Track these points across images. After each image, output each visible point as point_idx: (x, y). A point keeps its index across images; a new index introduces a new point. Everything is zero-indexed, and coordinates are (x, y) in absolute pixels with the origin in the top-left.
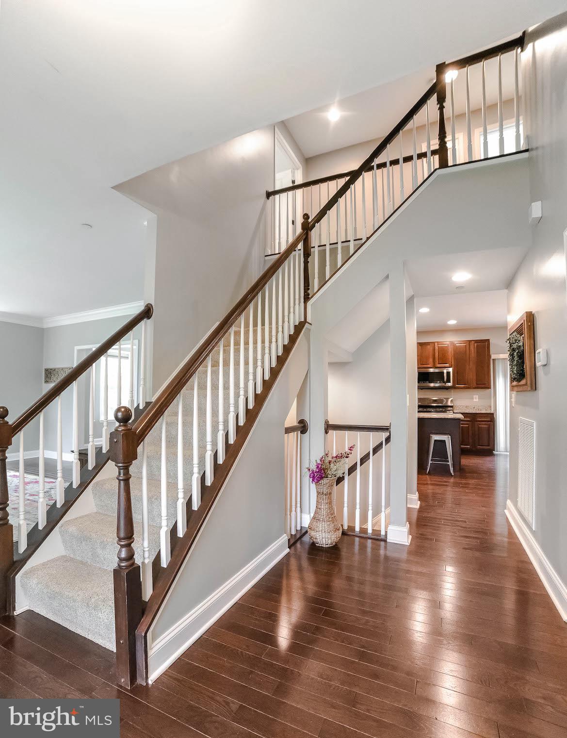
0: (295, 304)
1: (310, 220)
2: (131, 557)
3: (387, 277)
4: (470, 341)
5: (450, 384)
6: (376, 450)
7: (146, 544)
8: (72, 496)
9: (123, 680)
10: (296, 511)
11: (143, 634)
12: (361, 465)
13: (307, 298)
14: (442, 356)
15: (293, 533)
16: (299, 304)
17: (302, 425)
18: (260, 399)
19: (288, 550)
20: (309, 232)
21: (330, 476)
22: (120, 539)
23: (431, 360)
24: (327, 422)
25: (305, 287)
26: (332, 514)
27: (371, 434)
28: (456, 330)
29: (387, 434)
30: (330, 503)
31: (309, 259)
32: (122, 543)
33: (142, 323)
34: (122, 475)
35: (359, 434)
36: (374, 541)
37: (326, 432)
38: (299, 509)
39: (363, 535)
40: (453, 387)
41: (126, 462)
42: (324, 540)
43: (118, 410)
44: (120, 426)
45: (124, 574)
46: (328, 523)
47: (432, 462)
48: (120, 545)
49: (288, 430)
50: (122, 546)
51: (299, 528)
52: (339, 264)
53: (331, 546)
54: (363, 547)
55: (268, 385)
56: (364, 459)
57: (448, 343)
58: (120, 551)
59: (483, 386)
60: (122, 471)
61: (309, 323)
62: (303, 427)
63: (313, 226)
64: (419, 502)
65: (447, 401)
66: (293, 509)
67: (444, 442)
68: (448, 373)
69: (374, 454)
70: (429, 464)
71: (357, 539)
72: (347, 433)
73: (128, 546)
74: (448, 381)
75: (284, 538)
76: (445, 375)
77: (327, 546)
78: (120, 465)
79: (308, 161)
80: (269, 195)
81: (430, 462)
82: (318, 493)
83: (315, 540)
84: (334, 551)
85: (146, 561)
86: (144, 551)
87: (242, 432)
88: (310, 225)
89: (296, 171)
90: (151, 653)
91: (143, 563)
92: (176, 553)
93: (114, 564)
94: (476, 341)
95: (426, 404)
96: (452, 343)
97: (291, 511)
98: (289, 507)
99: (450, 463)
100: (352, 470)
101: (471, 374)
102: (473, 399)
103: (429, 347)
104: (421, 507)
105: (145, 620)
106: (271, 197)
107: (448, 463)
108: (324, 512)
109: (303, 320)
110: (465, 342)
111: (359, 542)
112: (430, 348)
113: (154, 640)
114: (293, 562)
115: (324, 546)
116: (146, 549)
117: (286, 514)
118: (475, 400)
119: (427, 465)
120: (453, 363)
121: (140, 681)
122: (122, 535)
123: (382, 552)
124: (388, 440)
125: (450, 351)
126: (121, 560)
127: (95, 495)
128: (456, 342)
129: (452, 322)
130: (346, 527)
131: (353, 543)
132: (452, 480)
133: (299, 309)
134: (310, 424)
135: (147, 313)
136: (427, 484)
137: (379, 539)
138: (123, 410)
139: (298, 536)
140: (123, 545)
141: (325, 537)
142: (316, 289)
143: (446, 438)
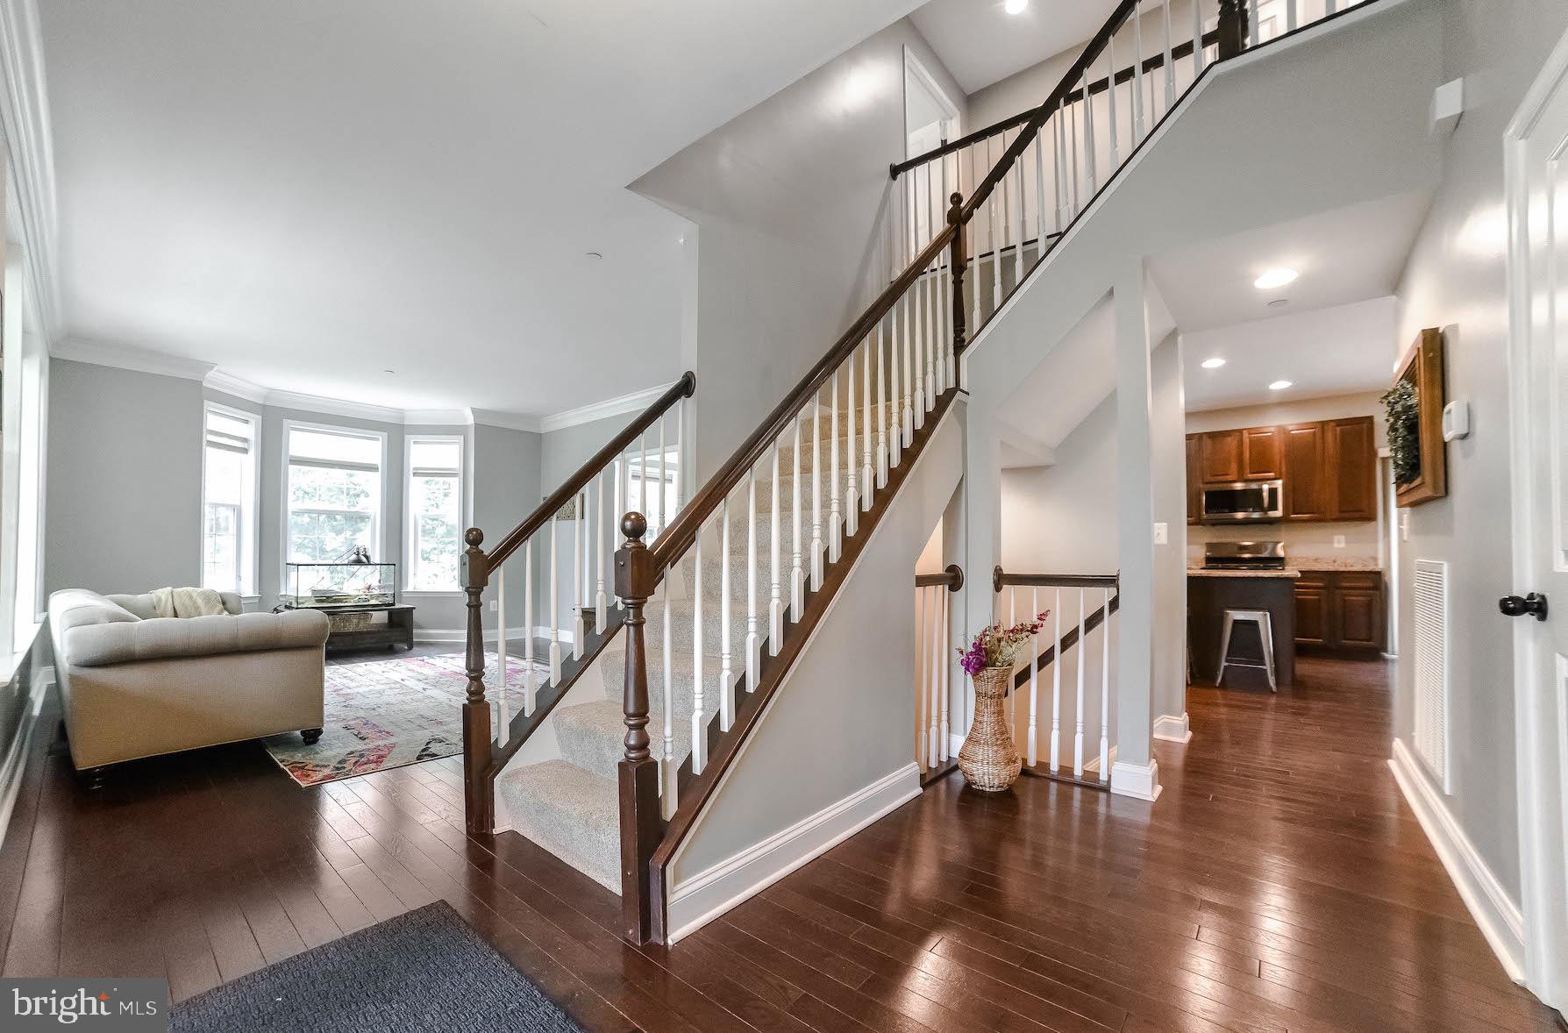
0: (935, 358)
1: (962, 205)
2: (643, 745)
3: (1111, 292)
4: (1323, 424)
5: (1279, 513)
6: (1093, 621)
7: (668, 731)
8: (573, 672)
9: (630, 932)
10: (939, 727)
11: (661, 867)
12: (1063, 650)
13: (960, 346)
14: (1260, 457)
15: (933, 764)
16: (945, 359)
17: (953, 574)
18: (868, 522)
19: (919, 790)
20: (962, 227)
21: (1000, 664)
22: (629, 716)
23: (1234, 466)
24: (998, 571)
25: (955, 326)
26: (1002, 733)
27: (1082, 591)
28: (1288, 402)
29: (1113, 591)
30: (1000, 713)
31: (963, 277)
32: (631, 722)
33: (679, 403)
34: (631, 617)
35: (1058, 592)
36: (1086, 790)
37: (998, 589)
38: (944, 725)
39: (1065, 777)
40: (1284, 520)
41: (637, 596)
42: (986, 777)
43: (627, 517)
44: (629, 541)
45: (633, 770)
46: (995, 748)
47: (1227, 664)
48: (629, 725)
49: (923, 581)
50: (631, 727)
51: (944, 759)
52: (1019, 278)
53: (999, 790)
54: (1065, 800)
55: (882, 498)
56: (1068, 641)
57: (1272, 429)
58: (628, 736)
59: (1357, 515)
60: (631, 611)
61: (963, 391)
62: (953, 578)
63: (970, 215)
64: (1190, 734)
65: (1274, 549)
66: (934, 722)
67: (1254, 624)
68: (1273, 492)
69: (1086, 632)
70: (1222, 668)
71: (1053, 785)
72: (1035, 590)
73: (640, 727)
74: (1273, 506)
75: (912, 769)
76: (1265, 494)
77: (992, 790)
78: (629, 601)
79: (970, 101)
80: (895, 171)
81: (1224, 664)
82: (978, 694)
83: (970, 777)
84: (1006, 799)
85: (669, 758)
86: (665, 742)
87: (835, 574)
88: (963, 213)
89: (948, 122)
90: (671, 899)
91: (664, 761)
92: (715, 756)
93: (619, 755)
94: (1339, 422)
95: (1224, 554)
96: (1282, 429)
97: (929, 726)
98: (924, 718)
99: (1268, 666)
100: (1045, 659)
101: (1326, 490)
102: (1332, 542)
103: (1229, 439)
104: (1192, 741)
105: (664, 848)
106: (899, 176)
107: (1264, 667)
108: (988, 728)
109: (952, 385)
110: (1313, 425)
111: (1058, 790)
112: (1231, 443)
113: (677, 881)
114: (927, 809)
115: (988, 790)
116: (668, 740)
117: (918, 730)
118: (1336, 545)
119: (1218, 669)
120: (1284, 469)
121: (656, 938)
122: (631, 710)
123: (1102, 809)
124: (1114, 604)
125: (1278, 448)
126: (630, 748)
127: (605, 673)
128: (1291, 428)
129: (1280, 385)
130: (1032, 763)
131: (1046, 791)
132: (1273, 700)
133: (945, 366)
134: (967, 573)
135: (685, 388)
136: (1217, 705)
137: (1094, 787)
138: (633, 517)
139: (942, 770)
140: (633, 725)
141: (988, 772)
142: (976, 327)
143: (1262, 619)
